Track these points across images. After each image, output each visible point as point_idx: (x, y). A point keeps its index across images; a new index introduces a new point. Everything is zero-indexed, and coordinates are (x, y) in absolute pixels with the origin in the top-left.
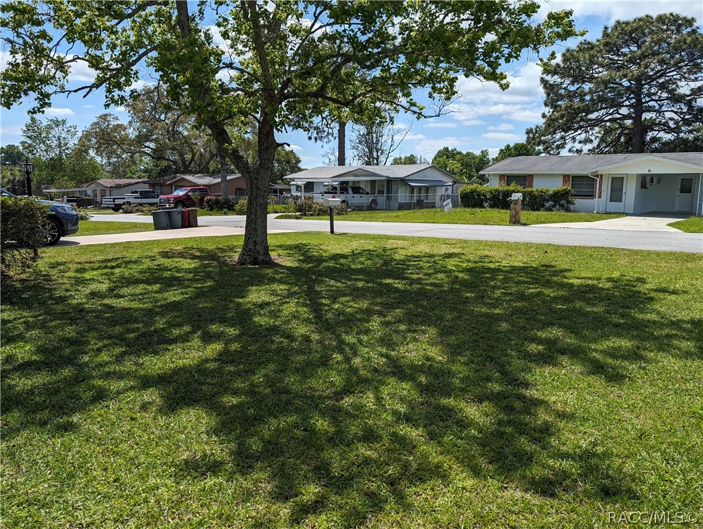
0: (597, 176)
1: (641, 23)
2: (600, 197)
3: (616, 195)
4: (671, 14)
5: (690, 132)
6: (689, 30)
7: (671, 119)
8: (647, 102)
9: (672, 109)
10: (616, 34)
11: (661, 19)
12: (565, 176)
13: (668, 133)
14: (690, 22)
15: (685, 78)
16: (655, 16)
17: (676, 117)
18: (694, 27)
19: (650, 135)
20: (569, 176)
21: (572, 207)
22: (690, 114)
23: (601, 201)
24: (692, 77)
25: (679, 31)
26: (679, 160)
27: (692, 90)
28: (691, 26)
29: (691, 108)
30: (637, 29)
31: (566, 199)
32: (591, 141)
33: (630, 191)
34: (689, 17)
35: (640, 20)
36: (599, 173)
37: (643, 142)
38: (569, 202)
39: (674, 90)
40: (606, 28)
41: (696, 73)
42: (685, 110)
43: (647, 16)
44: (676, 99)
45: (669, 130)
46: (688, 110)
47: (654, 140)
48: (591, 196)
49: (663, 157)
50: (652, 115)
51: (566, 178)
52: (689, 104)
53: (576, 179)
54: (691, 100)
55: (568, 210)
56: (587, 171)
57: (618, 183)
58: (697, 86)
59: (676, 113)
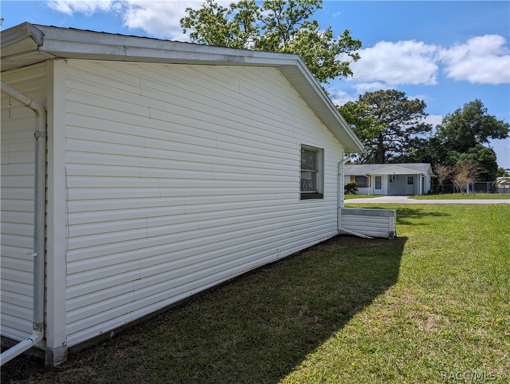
0: (368, 176)
1: (379, 94)
2: (370, 187)
3: (378, 185)
4: (393, 90)
5: (407, 152)
6: (403, 98)
7: (398, 145)
8: (385, 135)
9: (398, 139)
10: (367, 99)
11: (388, 92)
12: (351, 176)
13: (396, 152)
14: (402, 94)
15: (402, 122)
16: (385, 91)
17: (400, 143)
18: (405, 97)
19: (387, 153)
20: (353, 176)
21: (357, 192)
22: (407, 142)
23: (371, 189)
24: (406, 122)
25: (397, 99)
26: (407, 167)
27: (406, 129)
28: (403, 96)
29: (407, 139)
30: (377, 97)
31: (354, 188)
32: (356, 156)
33: (385, 183)
34: (402, 92)
35: (378, 92)
36: (369, 174)
37: (384, 157)
38: (355, 190)
39: (398, 130)
40: (361, 96)
41: (407, 120)
42: (404, 140)
43: (381, 90)
44: (399, 133)
45: (397, 151)
46: (406, 140)
47: (389, 156)
48: (366, 186)
49: (399, 166)
50: (388, 142)
51: (352, 177)
52: (406, 137)
53: (357, 177)
54: (407, 135)
55: (355, 194)
56: (363, 174)
57: (378, 179)
58: (409, 127)
59: (400, 141)
